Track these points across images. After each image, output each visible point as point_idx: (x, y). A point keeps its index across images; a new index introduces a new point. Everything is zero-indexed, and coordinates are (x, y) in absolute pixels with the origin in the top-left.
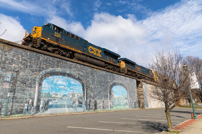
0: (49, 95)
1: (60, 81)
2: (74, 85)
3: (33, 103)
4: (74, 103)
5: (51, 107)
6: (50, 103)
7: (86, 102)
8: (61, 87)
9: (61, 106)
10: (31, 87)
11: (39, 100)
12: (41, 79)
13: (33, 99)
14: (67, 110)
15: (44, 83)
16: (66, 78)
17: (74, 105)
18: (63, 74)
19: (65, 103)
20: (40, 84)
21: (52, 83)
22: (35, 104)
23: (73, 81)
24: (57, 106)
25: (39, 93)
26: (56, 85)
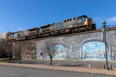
0: (86, 52)
1: (91, 44)
2: (100, 45)
3: (80, 56)
4: (101, 55)
5: (87, 57)
6: (87, 56)
7: (111, 55)
8: (92, 47)
9: (92, 57)
10: (78, 49)
11: (82, 54)
12: (82, 46)
13: (80, 54)
14: (96, 60)
15: (83, 47)
16: (94, 42)
17: (101, 57)
18: (92, 41)
19: (95, 56)
20: (82, 48)
21: (87, 46)
22: (81, 56)
23: (99, 43)
24: (90, 57)
25: (82, 51)
26: (88, 47)
